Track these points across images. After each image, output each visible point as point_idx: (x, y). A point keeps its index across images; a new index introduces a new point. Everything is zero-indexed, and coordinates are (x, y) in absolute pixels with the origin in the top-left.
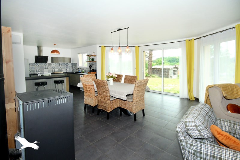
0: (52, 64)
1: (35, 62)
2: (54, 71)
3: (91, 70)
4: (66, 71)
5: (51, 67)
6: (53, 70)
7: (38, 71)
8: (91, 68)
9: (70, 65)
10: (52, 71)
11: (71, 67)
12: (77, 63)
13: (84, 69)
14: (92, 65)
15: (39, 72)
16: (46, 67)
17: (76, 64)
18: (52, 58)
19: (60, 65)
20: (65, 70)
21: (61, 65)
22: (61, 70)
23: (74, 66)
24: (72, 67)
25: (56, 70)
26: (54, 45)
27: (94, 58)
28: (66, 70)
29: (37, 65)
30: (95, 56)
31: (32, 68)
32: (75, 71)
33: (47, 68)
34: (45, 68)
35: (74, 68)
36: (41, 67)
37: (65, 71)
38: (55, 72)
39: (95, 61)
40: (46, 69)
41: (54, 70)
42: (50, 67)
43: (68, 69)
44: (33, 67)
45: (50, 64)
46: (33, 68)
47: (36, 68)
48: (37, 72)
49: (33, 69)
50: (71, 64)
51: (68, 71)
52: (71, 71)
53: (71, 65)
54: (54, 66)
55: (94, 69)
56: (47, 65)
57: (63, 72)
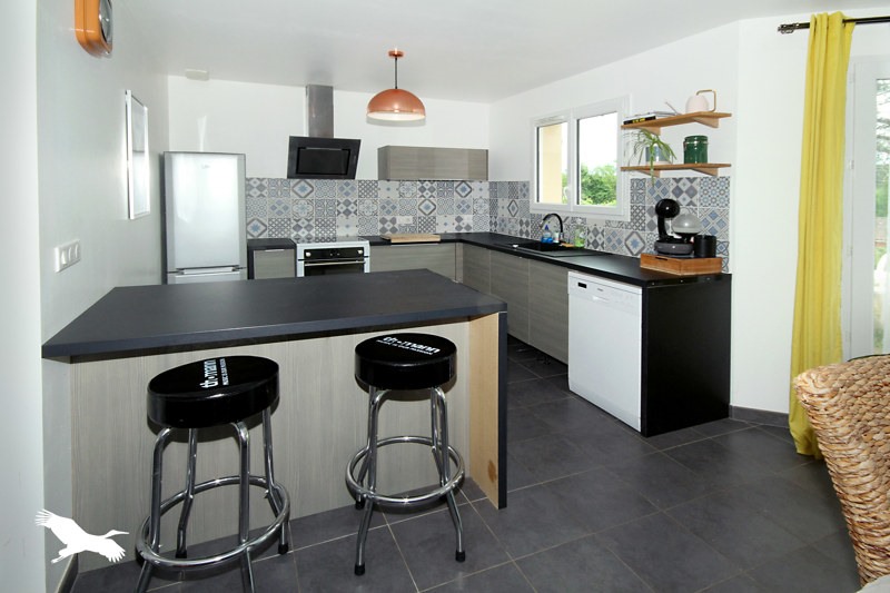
0: (383, 184)
1: (290, 176)
2: (389, 226)
3: (664, 237)
4: (459, 228)
5: (374, 202)
6: (383, 221)
7: (303, 223)
8: (669, 222)
9: (480, 191)
10: (380, 226)
11: (487, 207)
12: (525, 185)
13: (584, 220)
14: (683, 200)
15: (309, 227)
16: (347, 203)
17: (517, 191)
18: (385, 154)
19: (427, 194)
20: (451, 219)
21: (432, 190)
22: (429, 223)
23: (503, 202)
24: (493, 206)
25: (402, 220)
26: (392, 54)
27: (702, 139)
28: (459, 219)
29: (303, 189)
30: (710, 118)
31: (274, 208)
32: (513, 229)
33: (352, 208)
34: (342, 208)
35: (503, 213)
36: (319, 203)
37: (451, 229)
38: (394, 230)
39: (710, 160)
40: (347, 213)
41: (394, 221)
42: (368, 201)
43: (468, 219)
44: (279, 203)
45: (369, 187)
46: (279, 208)
47: (295, 208)
48: (298, 228)
49: (280, 213)
50: (485, 185)
51: (468, 227)
52: (487, 229)
53: (486, 195)
54: (394, 195)
55: (704, 231)
56: (353, 189)
57: (441, 229)
